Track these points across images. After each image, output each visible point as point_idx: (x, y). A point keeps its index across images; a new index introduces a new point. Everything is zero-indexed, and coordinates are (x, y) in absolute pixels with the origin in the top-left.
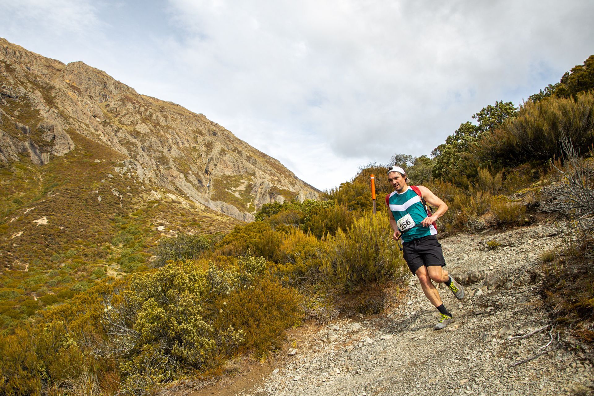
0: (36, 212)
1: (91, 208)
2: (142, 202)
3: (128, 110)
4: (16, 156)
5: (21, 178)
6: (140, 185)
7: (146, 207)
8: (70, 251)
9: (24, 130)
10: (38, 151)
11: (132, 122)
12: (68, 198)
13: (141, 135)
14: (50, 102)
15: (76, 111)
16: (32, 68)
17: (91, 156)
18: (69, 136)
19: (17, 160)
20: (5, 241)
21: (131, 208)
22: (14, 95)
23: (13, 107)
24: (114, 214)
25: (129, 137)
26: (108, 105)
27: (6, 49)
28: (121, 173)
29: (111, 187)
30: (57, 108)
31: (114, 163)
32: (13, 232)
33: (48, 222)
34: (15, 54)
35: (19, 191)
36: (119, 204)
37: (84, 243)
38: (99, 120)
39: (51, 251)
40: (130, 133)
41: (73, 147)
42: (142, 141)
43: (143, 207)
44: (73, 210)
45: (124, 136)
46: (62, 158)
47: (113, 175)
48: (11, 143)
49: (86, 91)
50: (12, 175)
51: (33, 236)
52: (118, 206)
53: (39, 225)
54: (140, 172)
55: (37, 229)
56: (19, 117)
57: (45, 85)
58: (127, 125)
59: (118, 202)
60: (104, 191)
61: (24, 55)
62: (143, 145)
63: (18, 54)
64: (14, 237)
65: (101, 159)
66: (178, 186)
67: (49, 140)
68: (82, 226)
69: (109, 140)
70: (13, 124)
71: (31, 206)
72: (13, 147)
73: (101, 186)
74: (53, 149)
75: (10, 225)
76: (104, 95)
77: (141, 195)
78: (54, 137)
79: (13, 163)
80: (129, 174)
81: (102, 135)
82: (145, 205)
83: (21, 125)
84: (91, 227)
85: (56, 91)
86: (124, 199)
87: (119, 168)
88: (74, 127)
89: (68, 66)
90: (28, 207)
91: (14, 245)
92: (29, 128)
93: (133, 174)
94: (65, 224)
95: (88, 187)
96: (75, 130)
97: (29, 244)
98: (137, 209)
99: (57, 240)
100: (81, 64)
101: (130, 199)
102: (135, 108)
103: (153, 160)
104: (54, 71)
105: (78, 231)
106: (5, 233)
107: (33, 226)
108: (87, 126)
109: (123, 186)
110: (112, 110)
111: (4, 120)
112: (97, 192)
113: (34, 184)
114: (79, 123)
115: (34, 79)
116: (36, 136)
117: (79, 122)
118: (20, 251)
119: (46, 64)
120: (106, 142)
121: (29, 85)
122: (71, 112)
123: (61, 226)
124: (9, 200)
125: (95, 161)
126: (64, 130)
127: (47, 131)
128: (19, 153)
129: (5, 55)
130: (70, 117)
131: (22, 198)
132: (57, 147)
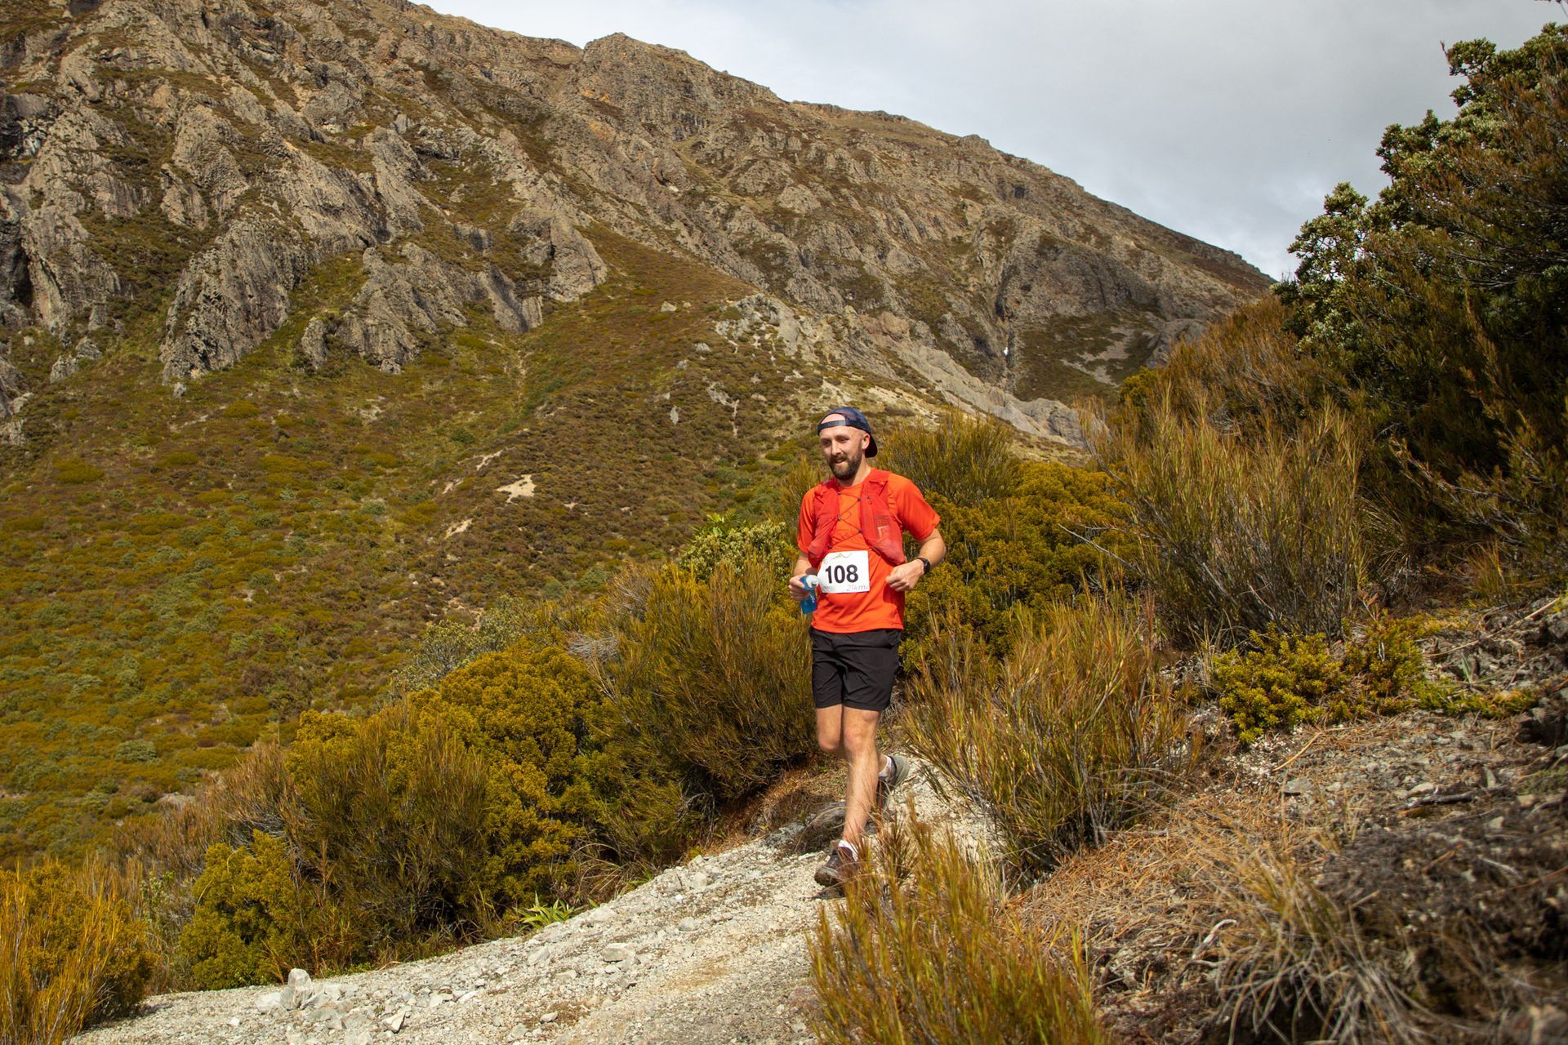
0: (508, 465)
1: (651, 444)
2: (796, 420)
3: (754, 153)
4: (457, 312)
5: (471, 373)
6: (788, 368)
7: (807, 432)
8: (590, 570)
9: (476, 239)
10: (512, 295)
11: (767, 186)
12: (588, 418)
13: (796, 220)
14: (540, 156)
15: (611, 171)
16: (495, 71)
17: (651, 295)
18: (589, 244)
19: (461, 324)
20: (427, 547)
21: (765, 439)
22: (449, 150)
23: (446, 183)
24: (717, 459)
25: (763, 228)
26: (697, 146)
27: (429, 32)
28: (731, 338)
29: (705, 379)
30: (559, 170)
31: (714, 309)
32: (449, 521)
33: (536, 491)
34: (453, 40)
35: (466, 409)
36: (730, 428)
37: (632, 547)
38: (676, 190)
39: (541, 572)
40: (763, 216)
41: (601, 275)
42: (800, 238)
43: (797, 434)
44: (603, 453)
45: (746, 228)
46: (576, 309)
47: (710, 346)
48: (444, 280)
49: (637, 113)
50: (447, 365)
51: (496, 533)
52: (727, 433)
53: (514, 500)
54: (786, 330)
55: (509, 510)
56: (462, 208)
57: (525, 113)
58: (753, 196)
59: (726, 423)
60: (688, 393)
61: (475, 41)
62: (804, 248)
63: (459, 40)
64: (449, 534)
65: (680, 303)
66: (908, 361)
67: (539, 262)
68: (626, 498)
69: (705, 244)
70: (448, 227)
71: (494, 449)
72: (450, 290)
73: (678, 378)
74: (551, 285)
75: (440, 503)
76: (688, 120)
77: (792, 397)
78: (552, 252)
79: (450, 332)
80: (756, 337)
81: (684, 232)
82: (805, 428)
83: (467, 229)
84: (651, 498)
85: (555, 125)
86: (744, 413)
87: (726, 324)
88: (606, 219)
89: (586, 50)
90: (487, 451)
91: (450, 557)
92: (489, 234)
93: (767, 336)
94: (581, 493)
95: (641, 386)
96: (608, 225)
97: (485, 553)
98: (780, 440)
99: (558, 541)
100: (620, 42)
101: (759, 412)
102: (774, 144)
103: (834, 291)
104: (552, 70)
105: (616, 513)
106: (428, 525)
107: (497, 503)
108: (641, 210)
109: (740, 374)
110: (709, 157)
111: (426, 221)
112: (667, 396)
113: (504, 385)
114: (620, 205)
115: (497, 100)
116: (505, 255)
117: (620, 201)
118: (463, 573)
119: (530, 55)
120: (694, 249)
121: (487, 118)
122: (596, 178)
123: (570, 499)
124: (440, 433)
125: (663, 309)
126: (579, 228)
127: (532, 236)
128: (465, 304)
129: (429, 49)
130: (595, 190)
131: (473, 426)
132: (560, 278)
